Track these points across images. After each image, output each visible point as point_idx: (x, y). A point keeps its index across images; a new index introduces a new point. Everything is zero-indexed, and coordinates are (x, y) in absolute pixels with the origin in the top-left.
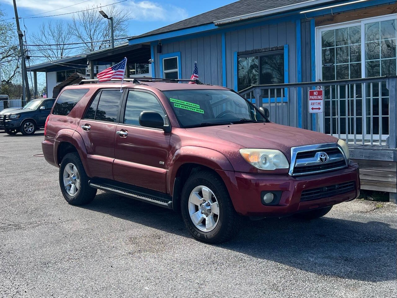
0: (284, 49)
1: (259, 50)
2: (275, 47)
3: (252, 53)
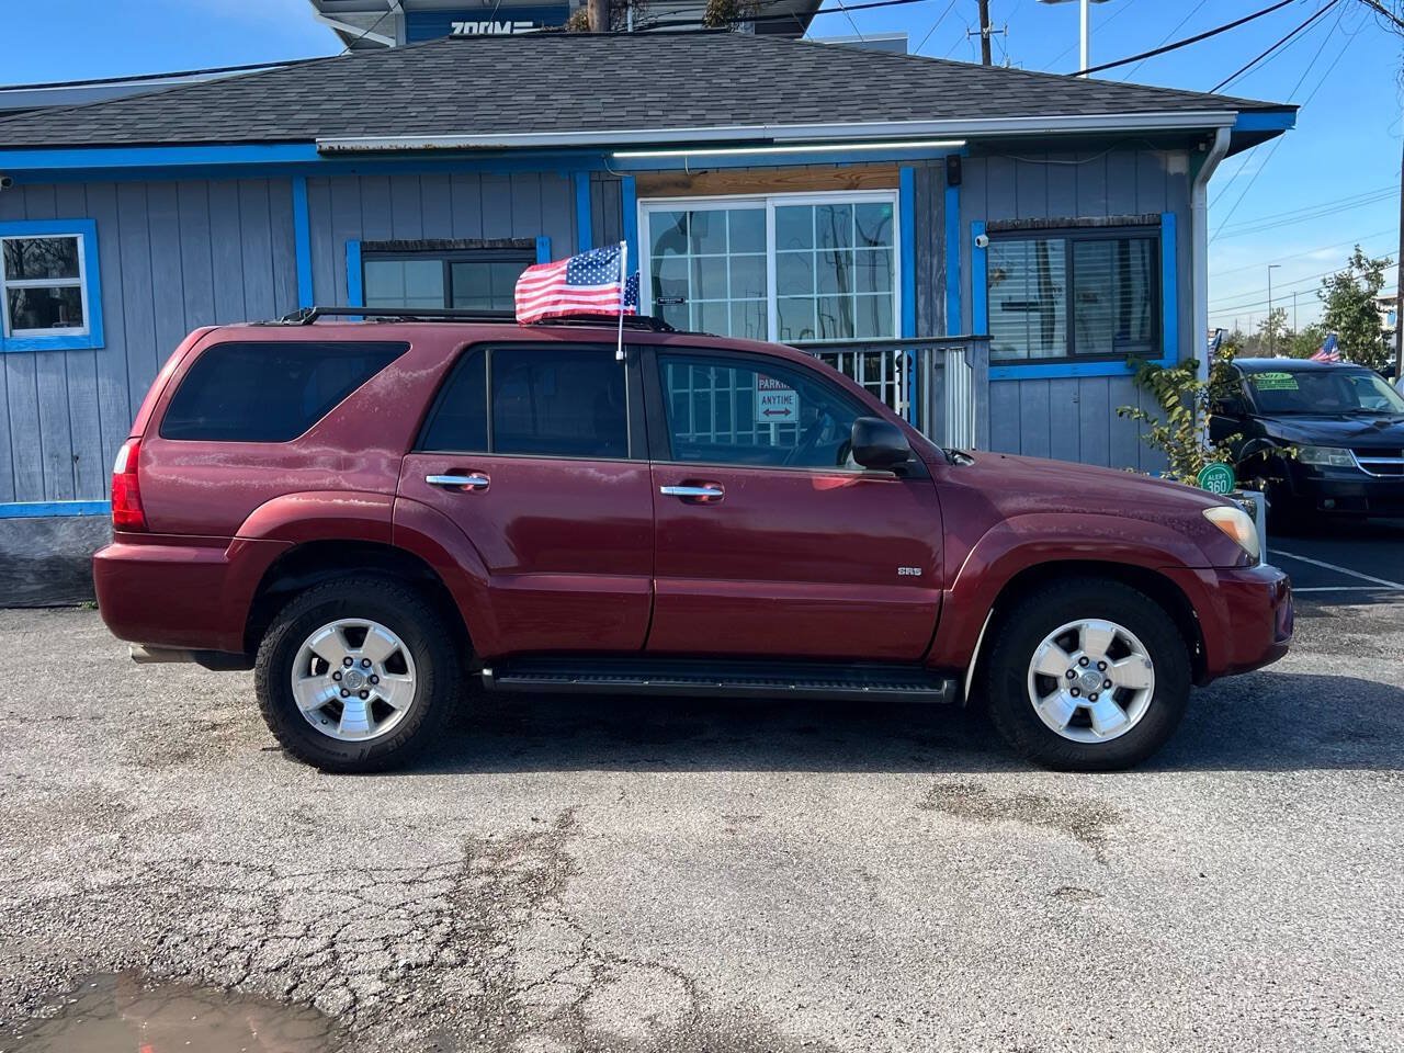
0: (535, 248)
1: (442, 243)
2: (502, 240)
3: (417, 251)
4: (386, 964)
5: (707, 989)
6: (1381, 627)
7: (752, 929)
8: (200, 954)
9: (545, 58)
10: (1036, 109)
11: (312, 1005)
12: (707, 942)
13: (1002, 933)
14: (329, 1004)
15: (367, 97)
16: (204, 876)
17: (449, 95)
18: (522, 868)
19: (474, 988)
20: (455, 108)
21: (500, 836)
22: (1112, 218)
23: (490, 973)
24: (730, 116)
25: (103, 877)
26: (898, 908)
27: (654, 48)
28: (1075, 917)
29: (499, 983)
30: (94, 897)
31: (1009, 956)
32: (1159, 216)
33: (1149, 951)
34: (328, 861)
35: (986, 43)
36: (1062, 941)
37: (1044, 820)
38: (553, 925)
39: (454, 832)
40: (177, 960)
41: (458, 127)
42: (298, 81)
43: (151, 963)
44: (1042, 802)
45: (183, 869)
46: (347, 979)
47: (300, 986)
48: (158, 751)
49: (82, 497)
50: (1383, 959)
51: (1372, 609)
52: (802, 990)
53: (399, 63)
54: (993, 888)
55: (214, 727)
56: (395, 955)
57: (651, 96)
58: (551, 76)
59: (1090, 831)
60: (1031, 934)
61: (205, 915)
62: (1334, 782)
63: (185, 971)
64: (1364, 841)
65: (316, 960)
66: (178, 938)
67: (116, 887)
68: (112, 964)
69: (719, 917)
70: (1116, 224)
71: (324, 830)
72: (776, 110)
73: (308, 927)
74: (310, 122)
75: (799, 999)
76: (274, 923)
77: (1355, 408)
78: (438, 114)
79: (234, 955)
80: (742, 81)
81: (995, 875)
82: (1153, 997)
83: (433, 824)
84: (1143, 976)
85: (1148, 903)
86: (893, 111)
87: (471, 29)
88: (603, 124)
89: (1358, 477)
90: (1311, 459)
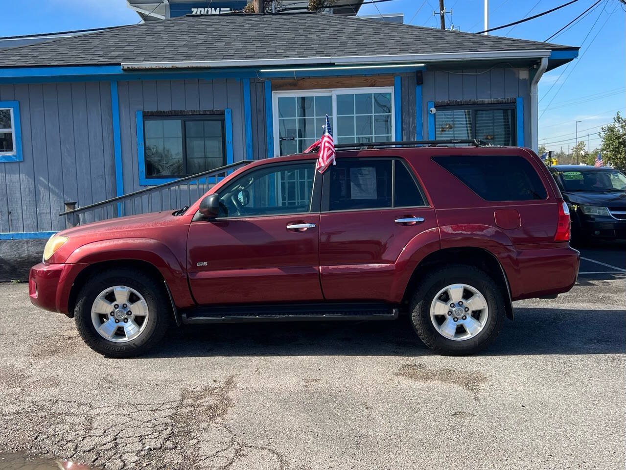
0: (224, 114)
1: (181, 112)
2: (209, 111)
3: (170, 116)
4: (140, 448)
5: (288, 459)
6: (618, 291)
7: (311, 432)
8: (54, 444)
9: (231, 25)
10: (457, 49)
11: (104, 468)
12: (289, 437)
13: (427, 433)
14: (112, 467)
15: (146, 44)
16: (60, 408)
17: (184, 43)
18: (207, 404)
19: (179, 459)
20: (187, 49)
21: (198, 389)
22: (493, 100)
23: (188, 452)
24: (315, 53)
25: (12, 408)
26: (380, 422)
27: (281, 21)
28: (462, 426)
29: (192, 457)
30: (7, 418)
31: (430, 444)
32: (515, 99)
33: (495, 441)
34: (117, 401)
35: (443, 17)
36: (455, 437)
37: (452, 381)
38: (219, 430)
39: (176, 387)
40: (43, 447)
41: (188, 58)
42: (114, 36)
43: (31, 448)
44: (452, 372)
45: (49, 404)
46: (121, 455)
47: (99, 459)
48: (43, 350)
49: (13, 231)
50: (603, 444)
51: (614, 282)
52: (331, 460)
53: (163, 28)
54: (425, 412)
55: (69, 338)
56: (144, 444)
57: (278, 43)
58: (233, 34)
59: (473, 385)
60: (441, 433)
61: (58, 426)
62: (589, 363)
63: (46, 452)
64: (599, 390)
65: (108, 446)
66: (44, 437)
67: (17, 413)
68: (13, 449)
69: (296, 426)
70: (495, 102)
71: (116, 386)
72: (336, 50)
73: (105, 431)
74: (119, 56)
75: (330, 464)
76: (90, 429)
77: (609, 188)
78: (178, 52)
79: (70, 444)
80: (321, 36)
81: (427, 406)
82: (495, 462)
83: (168, 383)
84: (491, 453)
85: (496, 419)
86: (391, 50)
87: (201, 11)
88: (255, 56)
89: (611, 220)
90: (589, 212)
